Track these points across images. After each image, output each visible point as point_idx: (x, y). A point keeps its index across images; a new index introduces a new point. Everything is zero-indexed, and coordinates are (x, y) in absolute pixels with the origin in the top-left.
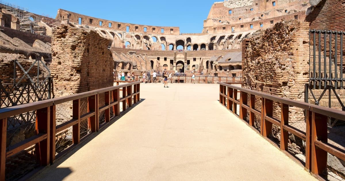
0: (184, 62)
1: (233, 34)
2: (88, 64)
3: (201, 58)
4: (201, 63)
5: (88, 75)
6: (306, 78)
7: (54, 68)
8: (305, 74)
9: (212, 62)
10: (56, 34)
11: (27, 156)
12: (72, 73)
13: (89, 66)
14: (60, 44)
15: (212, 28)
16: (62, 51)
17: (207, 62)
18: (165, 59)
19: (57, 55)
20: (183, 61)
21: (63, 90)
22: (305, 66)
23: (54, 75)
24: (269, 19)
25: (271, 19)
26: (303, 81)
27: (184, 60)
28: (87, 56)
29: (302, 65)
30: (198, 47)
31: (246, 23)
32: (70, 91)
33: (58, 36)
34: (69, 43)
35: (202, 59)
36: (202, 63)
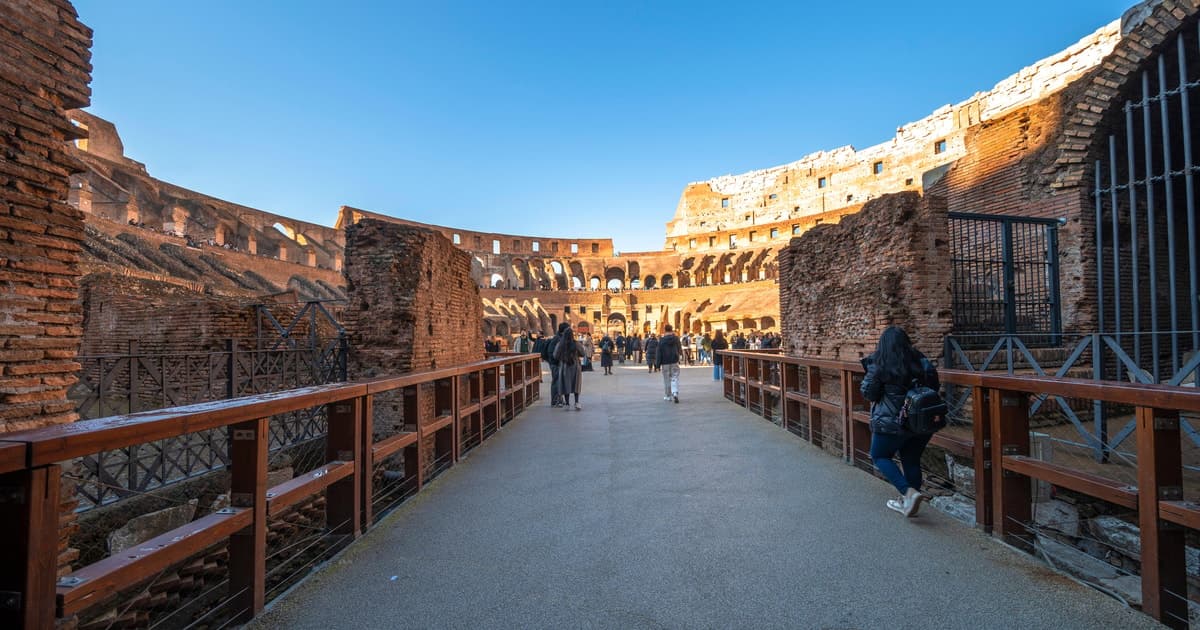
0: (625, 315)
1: (733, 251)
2: (429, 306)
3: (662, 307)
4: (663, 315)
5: (431, 333)
6: (946, 325)
7: (351, 318)
8: (942, 315)
9: (688, 315)
10: (356, 238)
11: (302, 517)
12: (396, 327)
13: (433, 312)
14: (364, 261)
15: (687, 238)
16: (370, 279)
17: (678, 314)
18: (583, 310)
19: (357, 289)
20: (624, 312)
21: (375, 367)
22: (941, 295)
23: (351, 333)
24: (814, 216)
25: (817, 215)
26: (938, 330)
27: (625, 310)
28: (427, 288)
29: (935, 295)
30: (655, 282)
31: (763, 226)
32: (390, 370)
33: (360, 243)
34: (387, 259)
35: (665, 309)
36: (666, 316)
